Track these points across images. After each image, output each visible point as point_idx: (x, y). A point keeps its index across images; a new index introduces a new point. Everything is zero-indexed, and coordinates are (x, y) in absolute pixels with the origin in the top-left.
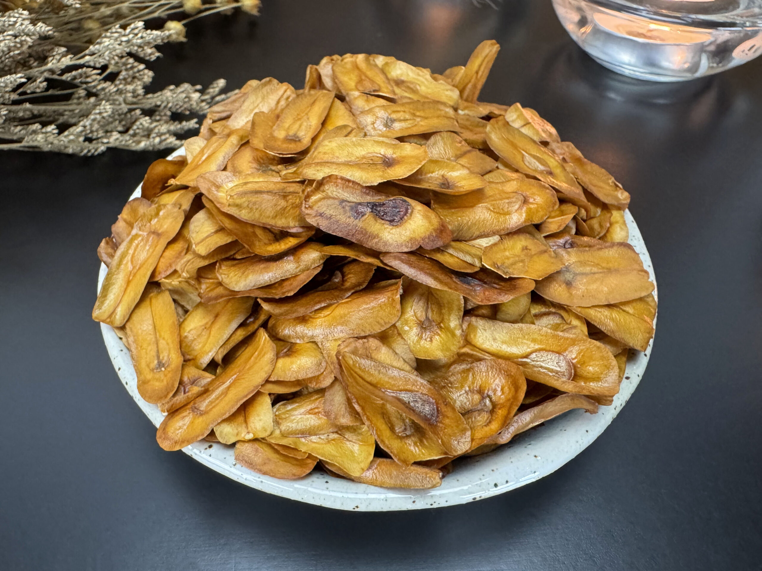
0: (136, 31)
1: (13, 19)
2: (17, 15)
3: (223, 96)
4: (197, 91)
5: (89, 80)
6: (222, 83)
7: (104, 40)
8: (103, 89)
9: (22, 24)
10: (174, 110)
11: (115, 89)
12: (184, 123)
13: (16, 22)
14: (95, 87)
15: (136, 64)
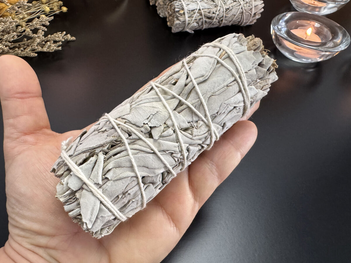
0: (43, 18)
1: (8, 19)
2: (8, 18)
3: (66, 36)
4: (60, 34)
5: (30, 34)
6: (65, 33)
7: (33, 22)
8: (34, 36)
9: (10, 20)
10: (54, 40)
11: (37, 36)
12: (58, 43)
13: (8, 20)
14: (32, 36)
15: (43, 27)
